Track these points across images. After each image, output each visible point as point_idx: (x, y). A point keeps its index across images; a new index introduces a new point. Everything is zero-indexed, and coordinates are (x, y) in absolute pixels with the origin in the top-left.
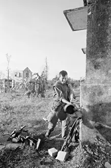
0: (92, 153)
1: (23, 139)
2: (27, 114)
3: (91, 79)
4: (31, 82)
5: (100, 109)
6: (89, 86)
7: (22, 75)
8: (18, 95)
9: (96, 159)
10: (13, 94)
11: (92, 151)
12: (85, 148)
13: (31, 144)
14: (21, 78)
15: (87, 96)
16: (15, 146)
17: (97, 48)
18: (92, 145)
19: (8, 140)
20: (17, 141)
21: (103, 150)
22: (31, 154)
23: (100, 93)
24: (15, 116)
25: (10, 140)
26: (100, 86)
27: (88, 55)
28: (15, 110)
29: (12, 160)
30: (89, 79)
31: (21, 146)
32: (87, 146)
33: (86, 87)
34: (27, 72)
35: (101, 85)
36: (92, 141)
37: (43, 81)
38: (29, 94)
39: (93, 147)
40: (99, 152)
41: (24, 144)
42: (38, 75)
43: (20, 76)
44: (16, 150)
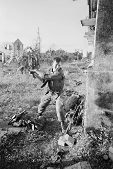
0: (96, 138)
1: (25, 123)
2: (23, 93)
3: (100, 65)
4: (23, 57)
5: (107, 97)
6: (97, 73)
7: (13, 47)
8: (10, 70)
9: (100, 143)
10: (5, 69)
11: (96, 136)
12: (89, 133)
13: (33, 128)
14: (12, 51)
15: (94, 83)
16: (17, 130)
17: (109, 30)
18: (97, 131)
19: (9, 124)
20: (18, 125)
21: (107, 135)
22: (34, 138)
23: (108, 81)
24: (11, 96)
25: (11, 124)
26: (108, 73)
27: (98, 37)
28: (10, 89)
29: (16, 144)
30: (97, 65)
31: (23, 130)
32: (91, 131)
33: (94, 73)
34: (18, 45)
35: (110, 72)
36: (97, 127)
37: (37, 56)
38: (22, 69)
39: (97, 132)
40: (103, 137)
41: (26, 128)
42: (31, 49)
43: (10, 49)
44: (18, 135)
